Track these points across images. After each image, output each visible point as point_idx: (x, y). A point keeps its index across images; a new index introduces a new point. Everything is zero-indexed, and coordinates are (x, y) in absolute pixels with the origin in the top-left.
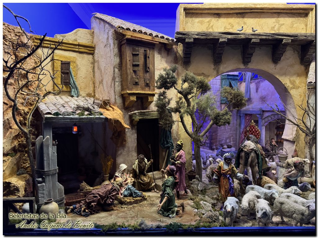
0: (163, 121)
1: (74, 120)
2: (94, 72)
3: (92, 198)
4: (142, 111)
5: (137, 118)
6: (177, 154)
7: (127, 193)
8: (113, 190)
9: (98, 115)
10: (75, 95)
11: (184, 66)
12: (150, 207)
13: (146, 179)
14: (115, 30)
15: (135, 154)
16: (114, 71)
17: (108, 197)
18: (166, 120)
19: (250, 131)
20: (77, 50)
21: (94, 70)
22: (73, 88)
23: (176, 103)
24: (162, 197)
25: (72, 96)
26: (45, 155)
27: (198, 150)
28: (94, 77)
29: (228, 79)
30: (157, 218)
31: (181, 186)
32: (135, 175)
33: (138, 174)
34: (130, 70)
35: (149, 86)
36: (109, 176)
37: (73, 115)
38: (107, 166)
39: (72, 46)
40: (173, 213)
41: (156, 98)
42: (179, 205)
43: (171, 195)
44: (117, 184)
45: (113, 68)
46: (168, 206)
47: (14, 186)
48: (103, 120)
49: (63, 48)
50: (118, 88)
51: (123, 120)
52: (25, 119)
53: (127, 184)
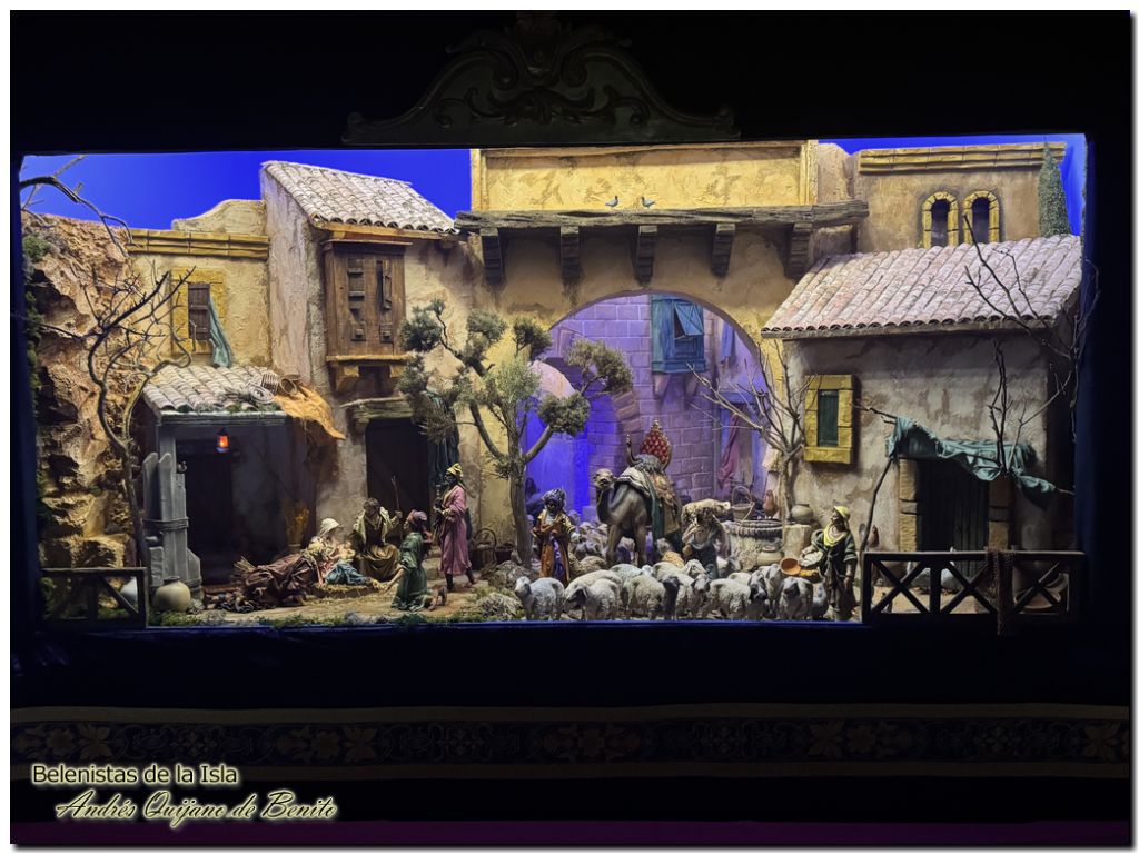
1: (220, 422)
2: (268, 303)
3: (258, 577)
5: (366, 417)
6: (446, 496)
7: (336, 577)
8: (302, 564)
9: (270, 410)
10: (222, 363)
13: (383, 554)
14: (308, 221)
15: (361, 500)
16: (308, 311)
17: (290, 579)
19: (651, 446)
20: (226, 253)
22: (217, 346)
25: (216, 366)
26: (163, 490)
28: (268, 316)
29: (669, 301)
31: (455, 562)
32: (358, 544)
33: (365, 541)
34: (343, 309)
35: (392, 343)
37: (217, 410)
38: (295, 526)
39: (214, 246)
40: (418, 603)
43: (411, 566)
44: (311, 554)
45: (306, 303)
46: (410, 590)
47: (105, 549)
48: (281, 420)
49: (192, 251)
50: (318, 347)
51: (328, 419)
52: (117, 419)
53: (336, 561)
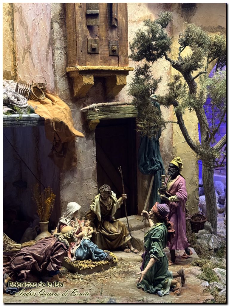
0: (145, 122)
2: (13, 30)
3: (22, 261)
4: (106, 104)
5: (96, 118)
6: (171, 184)
7: (82, 253)
8: (58, 247)
9: (26, 113)
11: (184, 13)
12: (124, 278)
13: (115, 230)
15: (93, 185)
16: (52, 28)
17: (49, 261)
18: (149, 120)
21: (13, 27)
23: (168, 87)
24: (146, 259)
27: (209, 177)
28: (13, 39)
30: (137, 297)
31: (179, 240)
32: (95, 222)
33: (100, 220)
34: (81, 25)
35: (118, 56)
36: (49, 223)
38: (45, 207)
40: (164, 287)
41: (130, 78)
42: (176, 273)
43: (161, 256)
44: (64, 237)
45: (50, 22)
46: (156, 274)
48: (35, 121)
50: (60, 61)
51: (71, 121)
53: (81, 238)
